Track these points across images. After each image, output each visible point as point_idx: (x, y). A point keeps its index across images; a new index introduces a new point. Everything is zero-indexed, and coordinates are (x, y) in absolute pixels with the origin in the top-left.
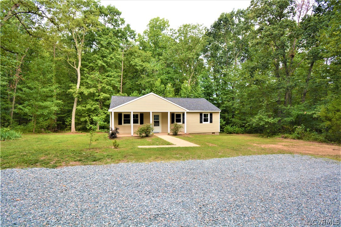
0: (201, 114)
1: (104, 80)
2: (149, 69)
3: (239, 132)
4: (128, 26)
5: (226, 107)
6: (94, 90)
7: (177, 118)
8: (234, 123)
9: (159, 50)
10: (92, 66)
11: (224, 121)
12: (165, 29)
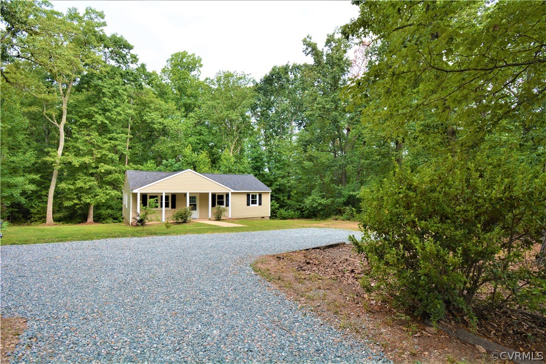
0: (248, 195)
1: (105, 145)
2: (172, 129)
3: (294, 217)
4: (143, 66)
5: (279, 185)
6: (90, 159)
7: (219, 200)
8: (290, 205)
9: (186, 100)
10: (85, 123)
11: (278, 203)
12: (196, 69)
